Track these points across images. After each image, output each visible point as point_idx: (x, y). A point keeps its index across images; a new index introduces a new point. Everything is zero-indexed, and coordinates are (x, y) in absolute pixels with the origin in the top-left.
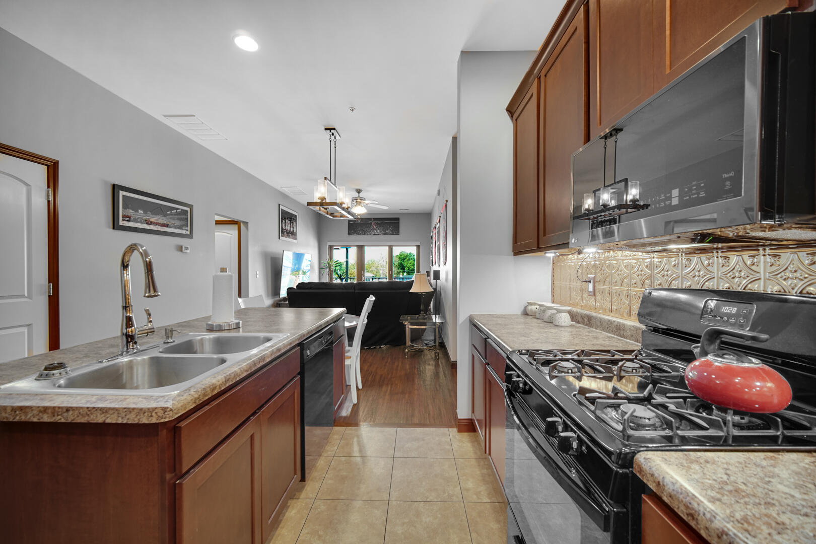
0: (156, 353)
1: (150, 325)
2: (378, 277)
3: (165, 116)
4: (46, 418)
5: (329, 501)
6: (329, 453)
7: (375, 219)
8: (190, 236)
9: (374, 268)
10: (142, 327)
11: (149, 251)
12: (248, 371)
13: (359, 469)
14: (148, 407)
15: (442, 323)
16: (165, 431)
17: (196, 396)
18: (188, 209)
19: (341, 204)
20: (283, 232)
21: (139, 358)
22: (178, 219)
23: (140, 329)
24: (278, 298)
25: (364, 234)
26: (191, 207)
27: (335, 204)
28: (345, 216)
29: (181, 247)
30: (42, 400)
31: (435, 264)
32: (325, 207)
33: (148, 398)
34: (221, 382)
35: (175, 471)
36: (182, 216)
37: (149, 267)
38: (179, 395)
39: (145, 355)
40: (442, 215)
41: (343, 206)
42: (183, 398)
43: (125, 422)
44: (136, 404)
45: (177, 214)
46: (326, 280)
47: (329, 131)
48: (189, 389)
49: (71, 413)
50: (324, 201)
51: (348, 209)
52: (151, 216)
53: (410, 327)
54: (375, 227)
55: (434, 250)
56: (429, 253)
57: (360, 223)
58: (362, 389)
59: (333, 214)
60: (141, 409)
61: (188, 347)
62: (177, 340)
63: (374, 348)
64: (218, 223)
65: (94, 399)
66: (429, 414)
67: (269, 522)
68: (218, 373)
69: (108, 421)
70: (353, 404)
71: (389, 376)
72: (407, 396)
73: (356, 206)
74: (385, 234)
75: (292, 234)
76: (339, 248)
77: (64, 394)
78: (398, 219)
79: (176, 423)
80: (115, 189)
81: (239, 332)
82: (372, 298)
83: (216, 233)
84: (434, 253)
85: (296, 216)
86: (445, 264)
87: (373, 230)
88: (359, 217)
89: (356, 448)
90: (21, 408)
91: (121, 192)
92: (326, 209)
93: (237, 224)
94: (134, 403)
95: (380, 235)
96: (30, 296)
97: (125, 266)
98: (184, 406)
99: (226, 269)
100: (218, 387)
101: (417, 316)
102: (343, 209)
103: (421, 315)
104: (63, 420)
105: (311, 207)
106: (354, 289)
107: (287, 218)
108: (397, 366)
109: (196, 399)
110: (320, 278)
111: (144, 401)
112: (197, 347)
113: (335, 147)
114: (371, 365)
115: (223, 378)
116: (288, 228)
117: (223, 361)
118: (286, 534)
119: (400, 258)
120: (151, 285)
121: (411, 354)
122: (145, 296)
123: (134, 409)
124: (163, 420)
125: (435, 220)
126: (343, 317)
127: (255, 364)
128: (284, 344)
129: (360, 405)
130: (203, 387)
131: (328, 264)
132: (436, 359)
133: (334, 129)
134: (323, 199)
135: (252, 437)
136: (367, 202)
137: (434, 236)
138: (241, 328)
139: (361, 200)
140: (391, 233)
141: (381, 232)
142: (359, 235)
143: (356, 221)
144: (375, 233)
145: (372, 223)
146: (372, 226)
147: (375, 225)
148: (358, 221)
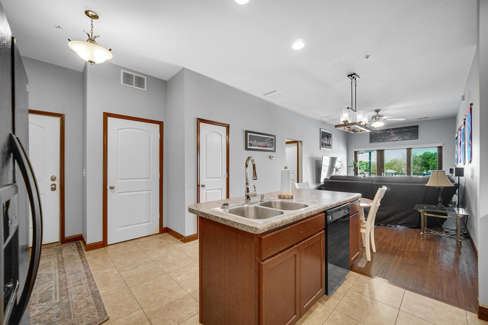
0: (257, 205)
1: (255, 192)
2: (400, 173)
3: (264, 95)
4: (222, 222)
5: (343, 315)
6: (346, 286)
7: (393, 129)
8: (274, 151)
9: (396, 166)
10: (252, 193)
11: (254, 160)
12: (293, 220)
13: (367, 305)
14: (251, 226)
15: (467, 216)
16: (256, 238)
17: (269, 226)
18: (273, 138)
19: (360, 123)
20: (323, 145)
21: (251, 206)
22: (269, 143)
23: (252, 194)
24: (319, 185)
25: (384, 141)
26: (275, 136)
27: (354, 124)
28: (363, 131)
29: (271, 156)
30: (222, 215)
31: (460, 162)
32: (348, 127)
33: (251, 222)
34: (279, 223)
35: (260, 257)
36: (271, 142)
37: (254, 166)
38: (262, 224)
39: (253, 205)
40: (467, 118)
41: (362, 124)
42: (263, 225)
43: (243, 230)
44: (247, 224)
45: (269, 141)
46: (352, 174)
47: (351, 76)
48: (266, 222)
49: (229, 222)
50: (347, 123)
51: (365, 125)
52: (259, 143)
53: (426, 214)
54: (393, 135)
55: (459, 149)
56: (454, 152)
57: (379, 134)
58: (375, 253)
59: (354, 130)
60: (248, 226)
61: (269, 204)
62: (266, 200)
63: (390, 226)
64: (287, 143)
65: (235, 219)
66: (442, 291)
67: (305, 307)
68: (279, 218)
69: (239, 228)
70: (367, 261)
71: (402, 250)
72: (418, 269)
73: (375, 122)
74: (403, 140)
75: (329, 145)
76: (364, 152)
77: (227, 215)
78: (417, 127)
79: (260, 236)
80: (247, 132)
81: (293, 200)
82: (385, 188)
83: (286, 149)
84: (459, 152)
85: (331, 134)
86: (470, 162)
87: (391, 137)
88: (378, 129)
89: (367, 291)
90: (217, 217)
91: (248, 133)
92: (349, 128)
93: (296, 142)
94: (246, 223)
95: (399, 140)
96: (221, 178)
97: (247, 166)
98: (263, 229)
99: (287, 167)
100: (278, 225)
101: (435, 206)
102: (361, 126)
103: (438, 206)
104: (227, 224)
105: (338, 128)
106: (372, 181)
107: (325, 136)
108: (411, 244)
109: (268, 227)
110: (348, 173)
111: (250, 223)
112: (273, 205)
113: (356, 86)
114: (385, 238)
115: (281, 221)
116: (326, 142)
117: (282, 213)
118: (315, 320)
119: (423, 158)
120: (255, 174)
121: (427, 237)
122: (253, 179)
123: (246, 225)
124: (255, 233)
125: (460, 123)
126: (359, 200)
127: (297, 217)
128: (314, 210)
129: (373, 263)
130: (272, 223)
131: (354, 163)
132: (459, 247)
133: (354, 74)
134: (346, 122)
135: (295, 255)
136: (384, 118)
137: (459, 137)
138: (294, 199)
139: (379, 117)
140: (409, 138)
141: (399, 138)
142: (379, 142)
143: (376, 132)
144: (394, 139)
145: (390, 133)
146: (391, 134)
147: (394, 133)
148: (378, 132)
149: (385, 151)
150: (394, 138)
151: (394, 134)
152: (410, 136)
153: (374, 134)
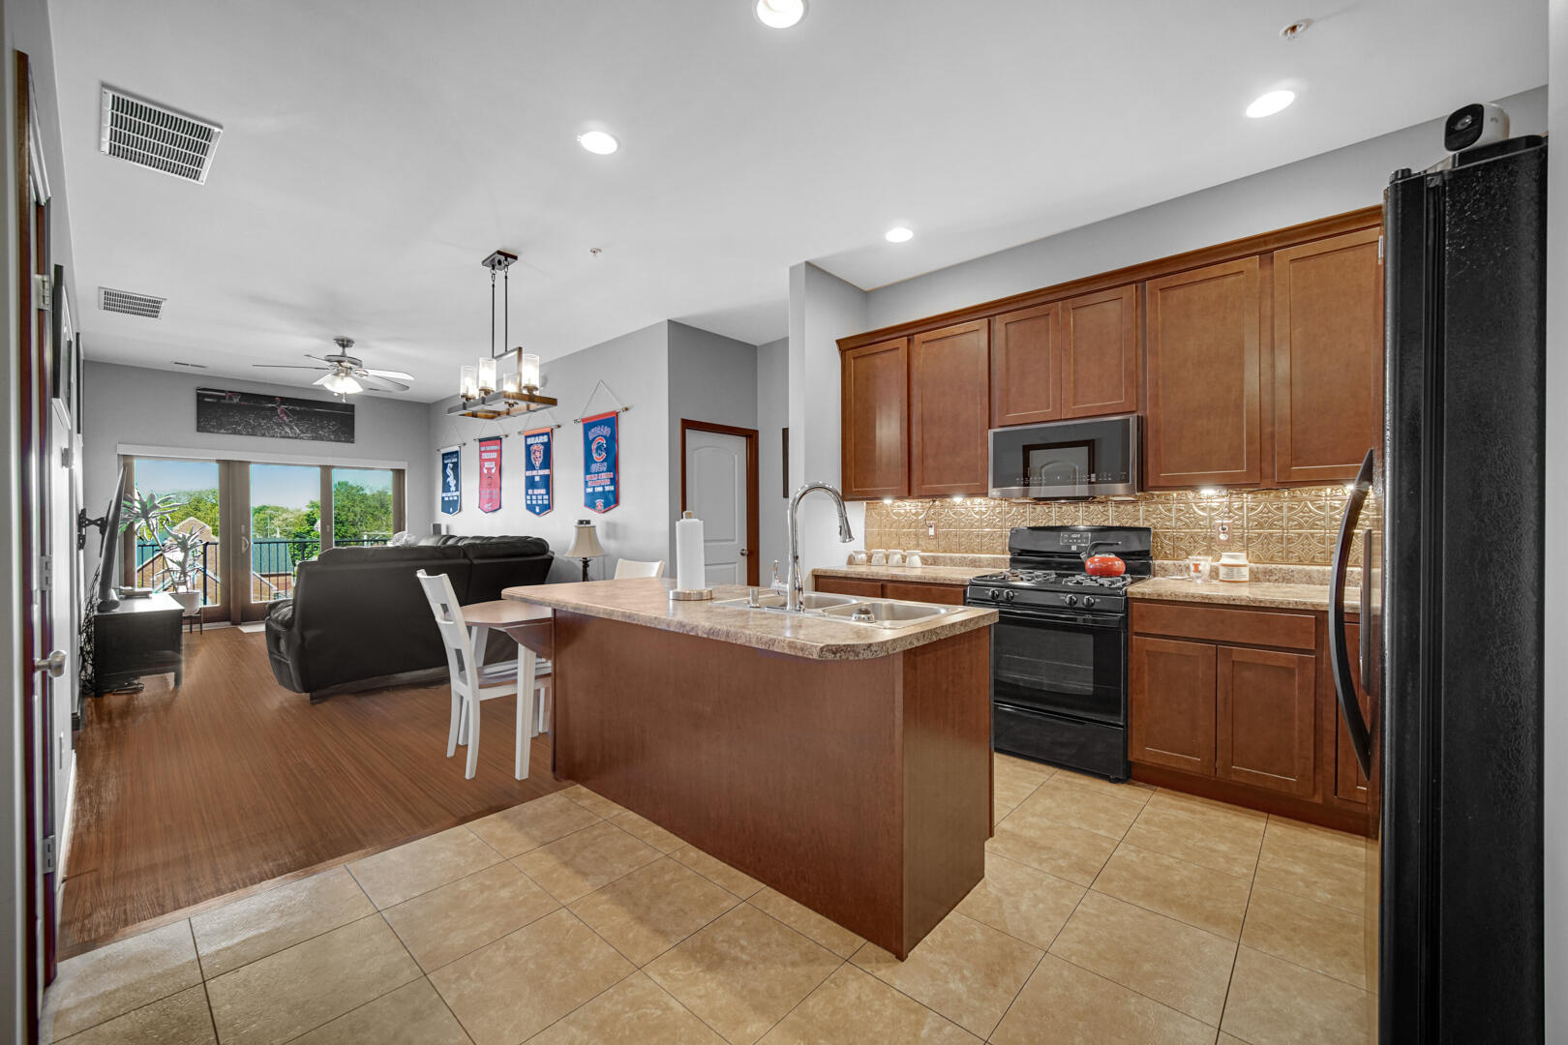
25: (254, 434)
54: (285, 418)
57: (238, 405)
74: (313, 438)
78: (352, 409)
87: (279, 425)
95: (302, 439)
141: (303, 432)
142: (235, 432)
143: (224, 398)
144: (286, 432)
145: (274, 409)
146: (278, 416)
147: (286, 414)
148: (231, 398)
149: (252, 467)
150: (288, 430)
151: (288, 416)
152: (334, 432)
153: (215, 400)
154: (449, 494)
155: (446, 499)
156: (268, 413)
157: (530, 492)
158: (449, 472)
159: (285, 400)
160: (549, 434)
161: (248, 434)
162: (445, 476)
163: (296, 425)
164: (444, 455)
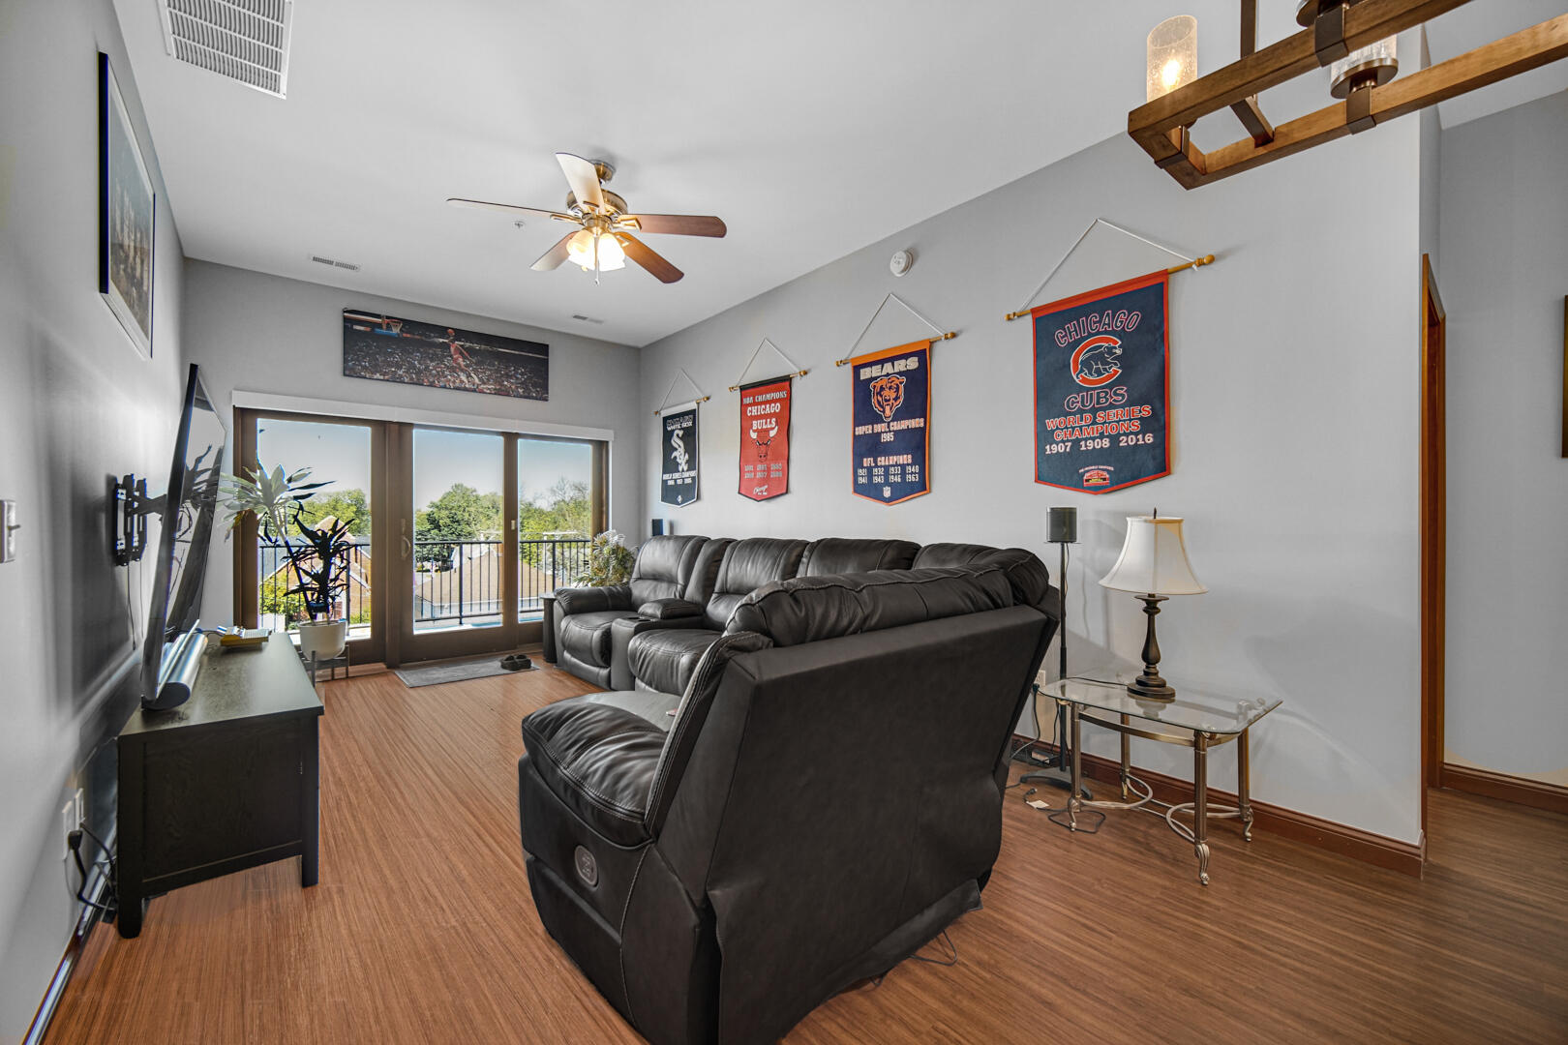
25: (418, 383)
74: (497, 392)
78: (546, 348)
87: (452, 369)
95: (482, 392)
140: (521, 391)
141: (484, 383)
143: (380, 326)
144: (462, 382)
145: (446, 346)
146: (451, 356)
147: (461, 353)
148: (389, 327)
149: (416, 432)
150: (463, 378)
151: (464, 358)
152: (522, 383)
153: (369, 329)
154: (676, 475)
155: (671, 483)
156: (439, 351)
157: (867, 461)
158: (676, 442)
159: (460, 334)
160: (923, 355)
161: (412, 383)
162: (668, 449)
163: (476, 371)
164: (665, 419)
